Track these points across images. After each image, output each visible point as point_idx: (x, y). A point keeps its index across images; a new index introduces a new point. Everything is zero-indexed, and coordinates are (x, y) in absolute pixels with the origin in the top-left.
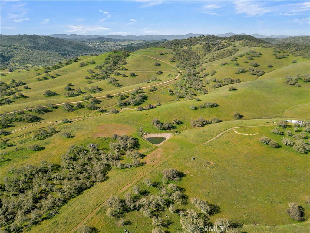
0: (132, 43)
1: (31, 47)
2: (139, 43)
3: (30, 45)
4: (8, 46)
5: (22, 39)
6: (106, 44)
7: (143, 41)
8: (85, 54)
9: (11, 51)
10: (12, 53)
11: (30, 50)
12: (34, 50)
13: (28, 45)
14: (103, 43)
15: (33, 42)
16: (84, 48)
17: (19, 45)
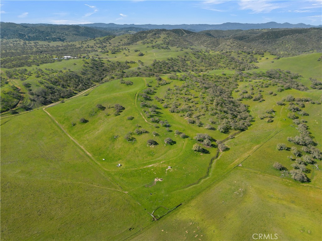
1: (75, 34)
3: (75, 33)
4: (62, 33)
5: (69, 29)
9: (64, 36)
10: (64, 37)
11: (74, 36)
12: (77, 36)
13: (73, 33)
15: (76, 31)
17: (68, 33)
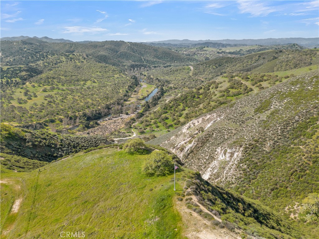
0: (241, 50)
2: (251, 48)
6: (205, 51)
7: (257, 46)
8: (169, 64)
14: (203, 49)
16: (171, 56)
